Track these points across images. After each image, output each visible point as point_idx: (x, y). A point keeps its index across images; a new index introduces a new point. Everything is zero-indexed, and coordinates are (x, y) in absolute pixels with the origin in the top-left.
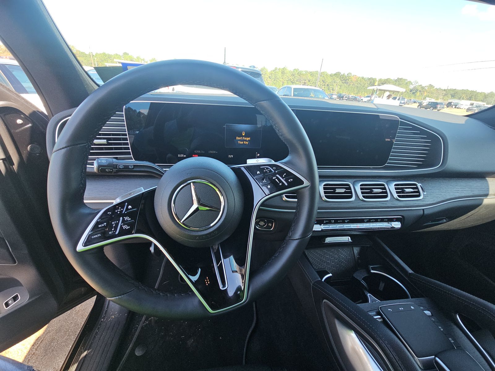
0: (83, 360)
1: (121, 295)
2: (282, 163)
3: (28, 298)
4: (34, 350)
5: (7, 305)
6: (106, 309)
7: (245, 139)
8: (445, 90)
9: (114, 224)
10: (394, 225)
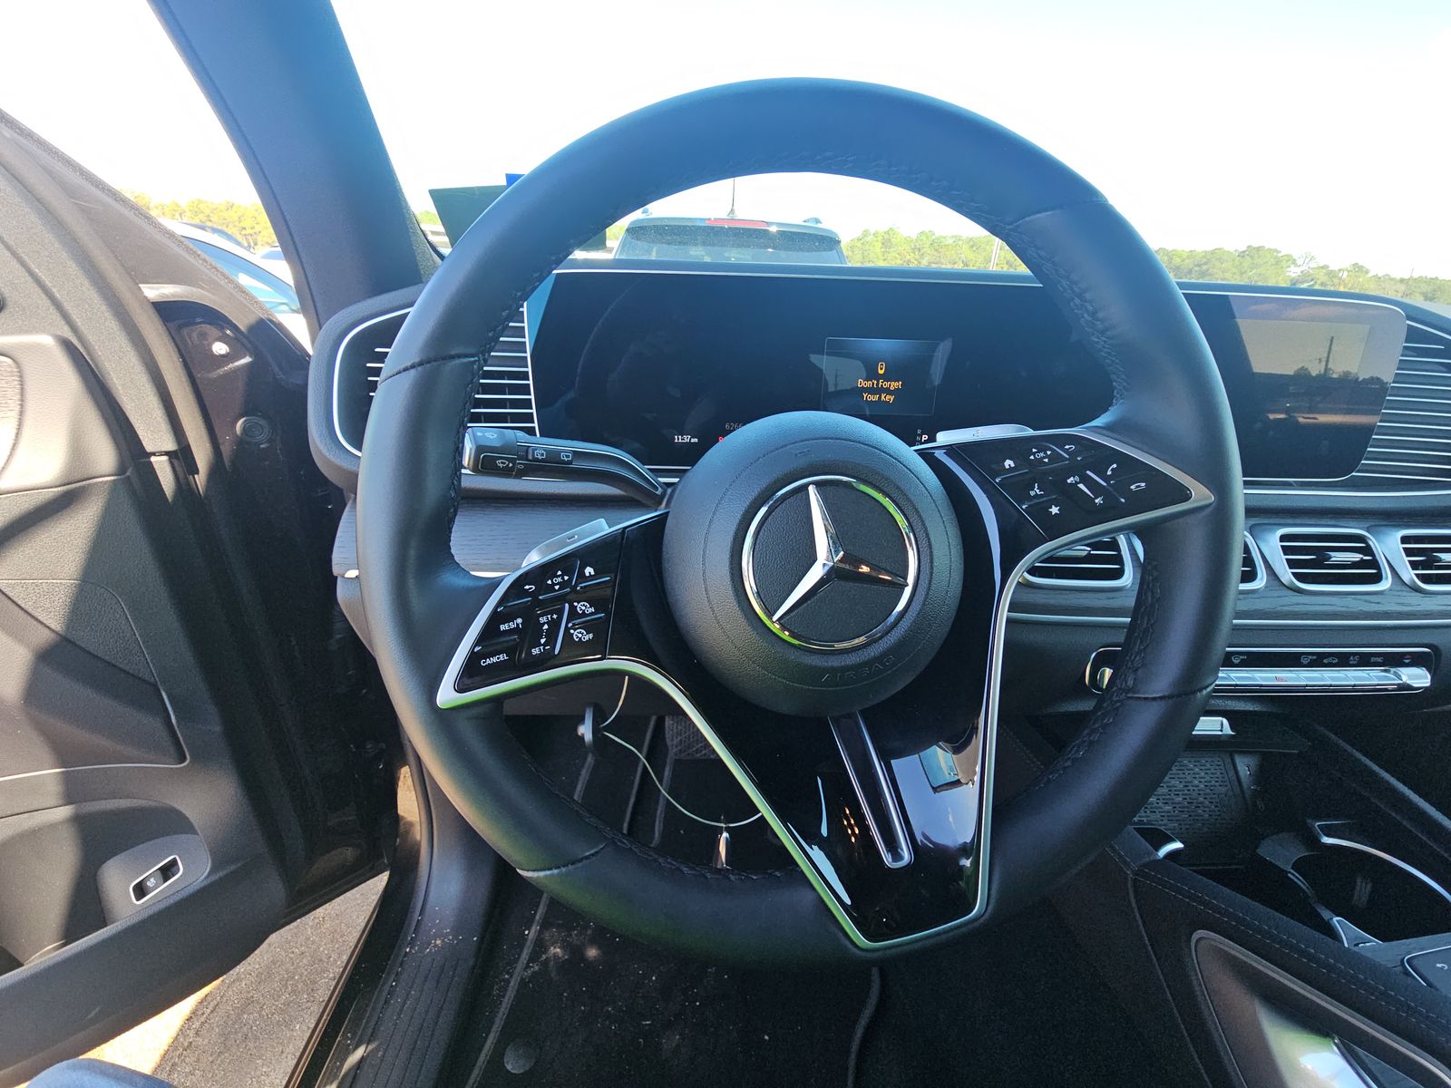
0: (352, 1074)
1: (567, 866)
2: (1094, 429)
3: (208, 870)
4: (191, 1033)
5: (141, 890)
6: (416, 916)
7: (886, 385)
8: (1402, 281)
9: (544, 623)
10: (1410, 677)
